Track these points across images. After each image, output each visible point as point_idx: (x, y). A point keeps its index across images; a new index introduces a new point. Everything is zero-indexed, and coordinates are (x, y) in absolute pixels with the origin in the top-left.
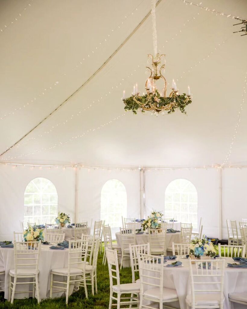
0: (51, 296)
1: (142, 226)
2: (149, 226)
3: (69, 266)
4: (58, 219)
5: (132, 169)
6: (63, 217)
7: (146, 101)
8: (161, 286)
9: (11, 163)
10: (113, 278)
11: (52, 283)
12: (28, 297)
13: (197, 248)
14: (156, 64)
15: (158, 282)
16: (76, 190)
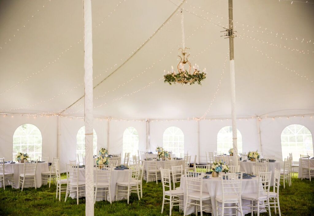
0: (117, 199)
1: (158, 156)
2: (163, 156)
3: (129, 180)
4: (101, 152)
5: (142, 120)
6: (104, 151)
7: (179, 77)
8: (201, 191)
9: (69, 116)
10: (165, 186)
11: (117, 191)
12: (102, 200)
13: (217, 167)
14: (184, 54)
15: (199, 188)
16: (108, 134)
